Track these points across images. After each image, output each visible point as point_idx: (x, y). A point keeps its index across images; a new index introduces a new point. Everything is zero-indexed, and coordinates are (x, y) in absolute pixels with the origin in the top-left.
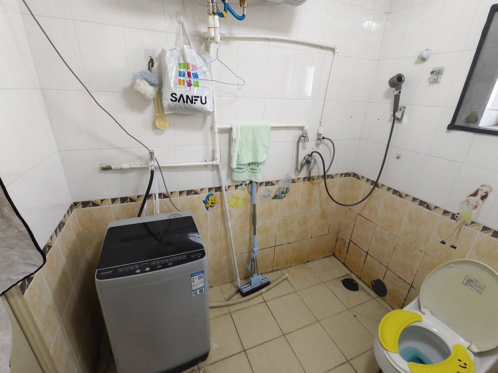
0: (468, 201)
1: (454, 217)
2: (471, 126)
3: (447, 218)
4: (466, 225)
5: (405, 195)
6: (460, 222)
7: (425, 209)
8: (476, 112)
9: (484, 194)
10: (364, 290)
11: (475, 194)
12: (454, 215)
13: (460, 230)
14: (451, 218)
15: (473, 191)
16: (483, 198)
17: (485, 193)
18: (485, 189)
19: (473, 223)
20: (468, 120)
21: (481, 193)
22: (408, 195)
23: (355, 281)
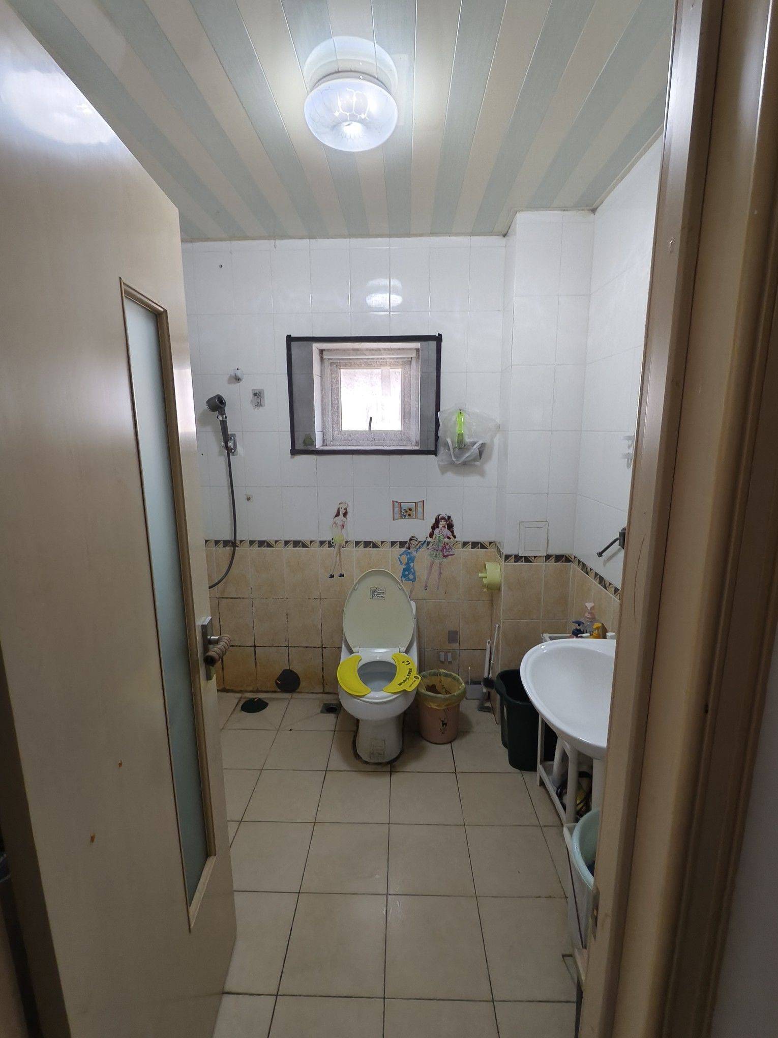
0: (335, 523)
1: (330, 544)
2: (310, 448)
3: (326, 548)
4: (343, 547)
5: (274, 542)
6: (337, 547)
7: (302, 549)
8: (309, 434)
9: (344, 511)
10: (274, 699)
11: (338, 515)
12: (329, 542)
13: (340, 554)
14: (329, 547)
15: (335, 512)
16: (345, 514)
17: (345, 509)
18: (343, 506)
19: (347, 542)
20: (305, 443)
21: (342, 511)
22: (278, 541)
23: (256, 698)
